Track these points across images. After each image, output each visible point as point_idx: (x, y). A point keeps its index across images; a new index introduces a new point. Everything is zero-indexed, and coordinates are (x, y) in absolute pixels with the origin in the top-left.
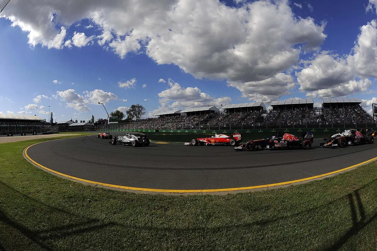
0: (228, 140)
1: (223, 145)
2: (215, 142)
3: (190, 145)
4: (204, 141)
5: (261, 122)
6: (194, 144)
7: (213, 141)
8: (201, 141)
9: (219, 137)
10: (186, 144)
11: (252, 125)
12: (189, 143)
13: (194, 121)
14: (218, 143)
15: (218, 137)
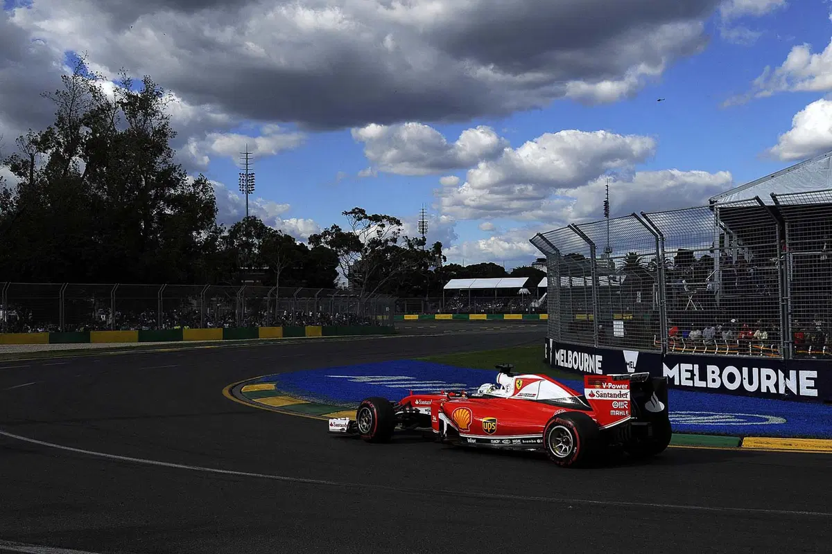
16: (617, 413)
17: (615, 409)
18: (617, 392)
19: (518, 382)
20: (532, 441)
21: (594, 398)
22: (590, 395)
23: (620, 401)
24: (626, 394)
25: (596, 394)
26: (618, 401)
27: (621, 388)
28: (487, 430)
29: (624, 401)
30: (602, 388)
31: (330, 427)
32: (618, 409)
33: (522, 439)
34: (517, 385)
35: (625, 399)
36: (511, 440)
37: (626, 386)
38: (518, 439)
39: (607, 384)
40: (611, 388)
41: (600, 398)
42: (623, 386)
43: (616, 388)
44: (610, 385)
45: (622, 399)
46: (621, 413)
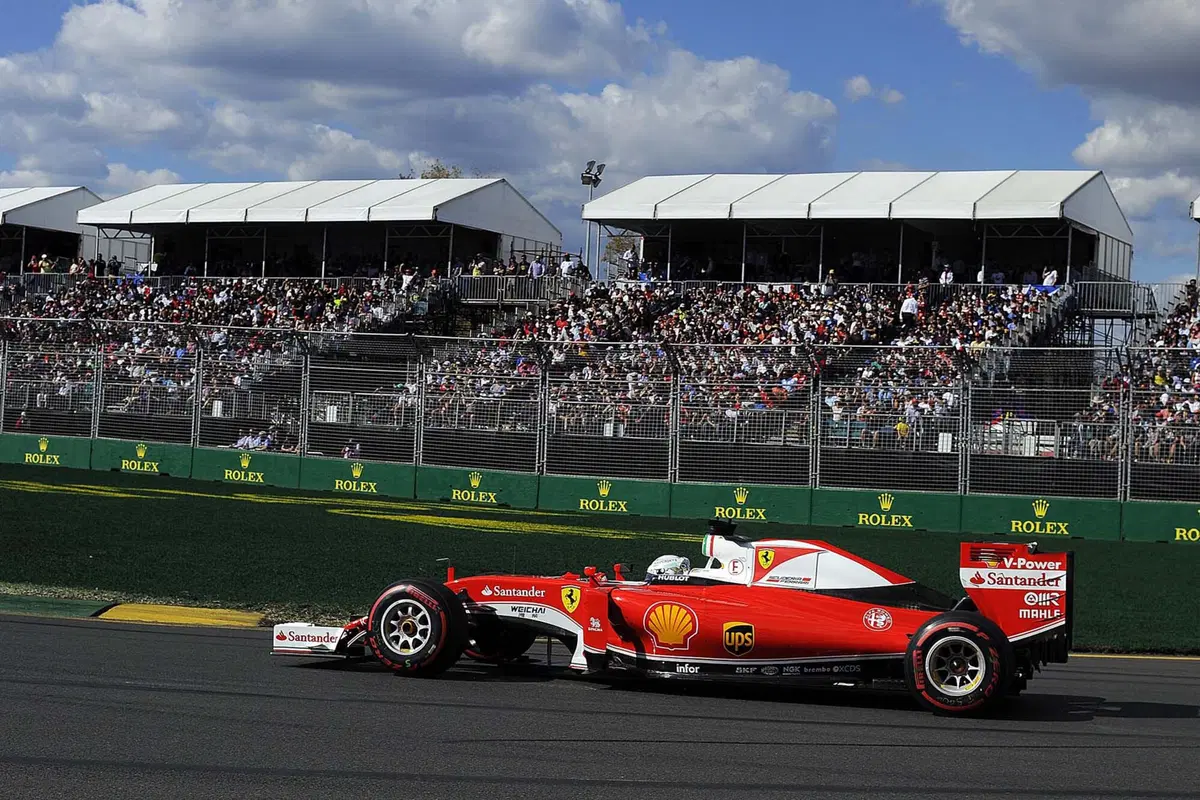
0: (878, 618)
1: (811, 691)
2: (704, 642)
3: (353, 658)
4: (551, 617)
5: (1051, 412)
6: (406, 646)
7: (671, 620)
8: (503, 610)
9: (760, 572)
10: (287, 644)
11: (945, 443)
12: (338, 633)
13: (244, 339)
14: (743, 650)
15: (745, 577)
16: (1035, 614)
17: (1031, 608)
18: (1037, 575)
19: (762, 553)
20: (824, 669)
21: (981, 586)
22: (973, 580)
23: (1043, 592)
24: (1058, 579)
25: (987, 579)
26: (1037, 592)
27: (1046, 568)
28: (732, 648)
29: (1050, 592)
30: (1003, 566)
31: (277, 643)
32: (1037, 607)
33: (802, 665)
34: (762, 561)
35: (1054, 588)
36: (780, 667)
37: (1058, 564)
38: (794, 665)
39: (1015, 560)
40: (1024, 567)
41: (996, 586)
42: (1050, 564)
43: (1035, 568)
44: (1021, 561)
45: (1047, 588)
46: (1045, 614)
